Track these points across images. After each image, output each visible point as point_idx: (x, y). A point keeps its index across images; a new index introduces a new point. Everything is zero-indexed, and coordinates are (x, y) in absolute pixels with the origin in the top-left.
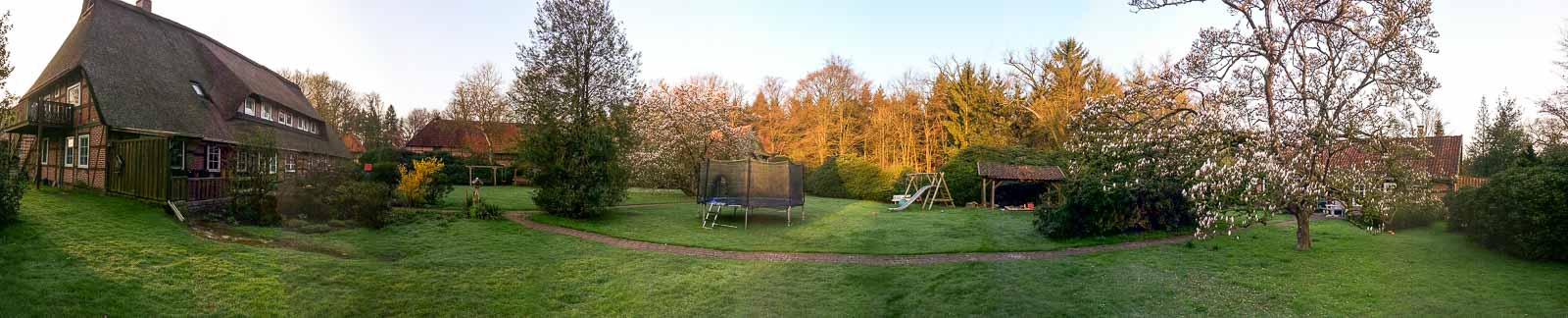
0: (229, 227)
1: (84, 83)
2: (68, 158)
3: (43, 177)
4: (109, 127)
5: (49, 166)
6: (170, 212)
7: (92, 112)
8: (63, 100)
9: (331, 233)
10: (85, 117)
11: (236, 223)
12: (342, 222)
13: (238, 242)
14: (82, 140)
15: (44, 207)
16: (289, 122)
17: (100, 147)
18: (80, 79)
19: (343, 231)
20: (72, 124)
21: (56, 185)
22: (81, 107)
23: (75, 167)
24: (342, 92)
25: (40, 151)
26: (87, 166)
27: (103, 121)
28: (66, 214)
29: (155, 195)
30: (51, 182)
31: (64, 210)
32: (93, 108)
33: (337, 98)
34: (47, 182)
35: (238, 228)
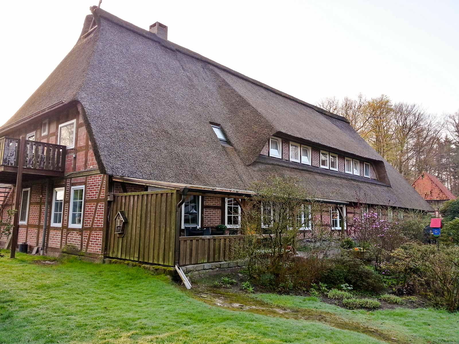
0: (243, 294)
1: (81, 121)
2: (56, 215)
3: (21, 241)
4: (111, 177)
5: (28, 226)
6: (177, 279)
7: (89, 158)
8: (52, 141)
9: (380, 310)
10: (80, 163)
11: (251, 289)
12: (399, 299)
13: (251, 310)
14: (76, 191)
15: (20, 280)
16: (333, 165)
17: (98, 201)
18: (76, 115)
19: (398, 310)
20: (63, 172)
21: (37, 252)
22: (75, 150)
23: (65, 227)
24: (411, 117)
25: (17, 207)
26: (79, 226)
27: (102, 169)
28: (49, 288)
29: (161, 259)
30: (31, 248)
31: (48, 282)
32: (91, 152)
33: (404, 126)
34: (25, 248)
35: (253, 295)
